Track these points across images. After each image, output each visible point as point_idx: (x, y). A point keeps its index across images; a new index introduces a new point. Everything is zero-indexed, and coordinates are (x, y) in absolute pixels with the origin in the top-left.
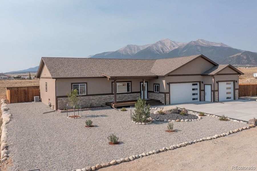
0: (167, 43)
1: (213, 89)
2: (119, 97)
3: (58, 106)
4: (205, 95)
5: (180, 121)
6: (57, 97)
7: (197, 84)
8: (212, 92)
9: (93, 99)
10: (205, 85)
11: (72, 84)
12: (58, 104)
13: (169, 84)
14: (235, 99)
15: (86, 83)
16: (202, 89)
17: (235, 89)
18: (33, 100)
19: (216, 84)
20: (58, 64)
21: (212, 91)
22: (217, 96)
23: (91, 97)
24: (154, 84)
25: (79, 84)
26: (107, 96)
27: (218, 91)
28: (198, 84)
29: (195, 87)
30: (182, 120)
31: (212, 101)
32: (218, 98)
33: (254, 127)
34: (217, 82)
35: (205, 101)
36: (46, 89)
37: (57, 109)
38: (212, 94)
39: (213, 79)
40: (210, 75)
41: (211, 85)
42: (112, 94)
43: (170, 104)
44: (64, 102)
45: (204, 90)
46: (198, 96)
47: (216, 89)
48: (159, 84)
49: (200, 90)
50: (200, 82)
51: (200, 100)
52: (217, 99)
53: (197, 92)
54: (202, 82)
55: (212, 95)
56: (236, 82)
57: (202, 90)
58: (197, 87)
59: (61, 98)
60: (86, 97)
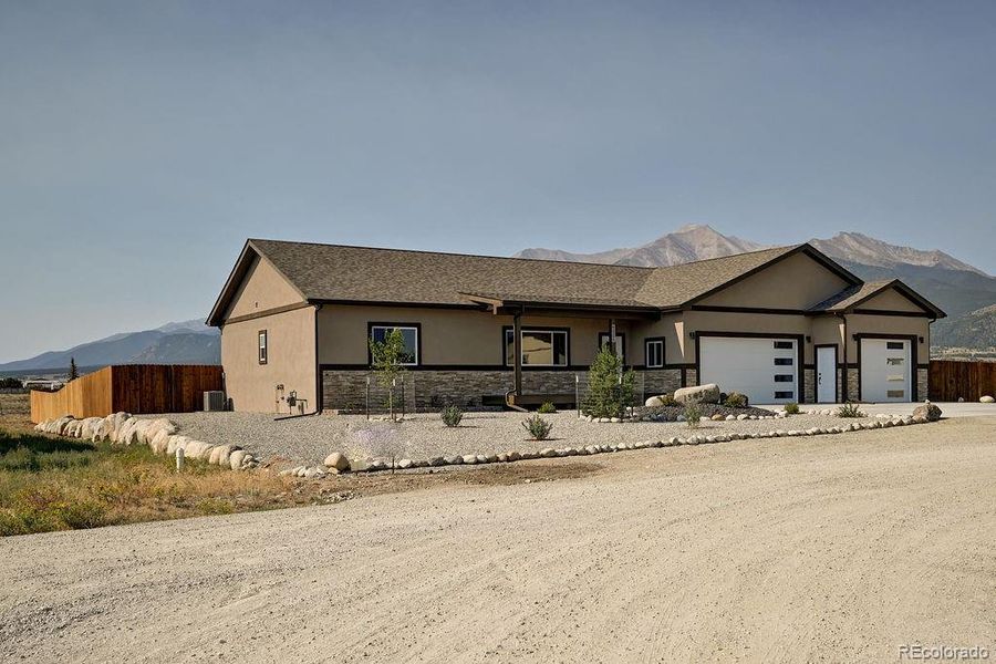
0: (704, 246)
1: (841, 361)
2: (528, 381)
3: (325, 397)
4: (816, 379)
5: (723, 419)
6: (321, 369)
7: (789, 345)
8: (840, 370)
9: (441, 383)
10: (816, 347)
11: (370, 325)
12: (325, 392)
13: (695, 336)
14: (915, 395)
15: (418, 326)
16: (806, 363)
17: (916, 366)
18: (198, 407)
19: (853, 345)
21: (838, 366)
22: (855, 384)
23: (434, 375)
24: (647, 340)
25: (395, 328)
26: (486, 373)
27: (858, 365)
28: (795, 343)
29: (784, 354)
30: (730, 417)
31: (840, 399)
32: (860, 389)
33: (923, 422)
34: (858, 337)
35: (816, 401)
36: (264, 353)
37: (320, 407)
38: (840, 375)
39: (842, 326)
40: (832, 312)
41: (836, 346)
42: (504, 368)
44: (345, 384)
45: (814, 367)
46: (793, 386)
47: (852, 359)
48: (663, 339)
49: (802, 366)
50: (800, 338)
51: (802, 400)
52: (856, 392)
53: (793, 370)
54: (809, 338)
55: (840, 380)
56: (919, 343)
57: (808, 367)
58: (793, 354)
59: (335, 372)
60: (418, 372)
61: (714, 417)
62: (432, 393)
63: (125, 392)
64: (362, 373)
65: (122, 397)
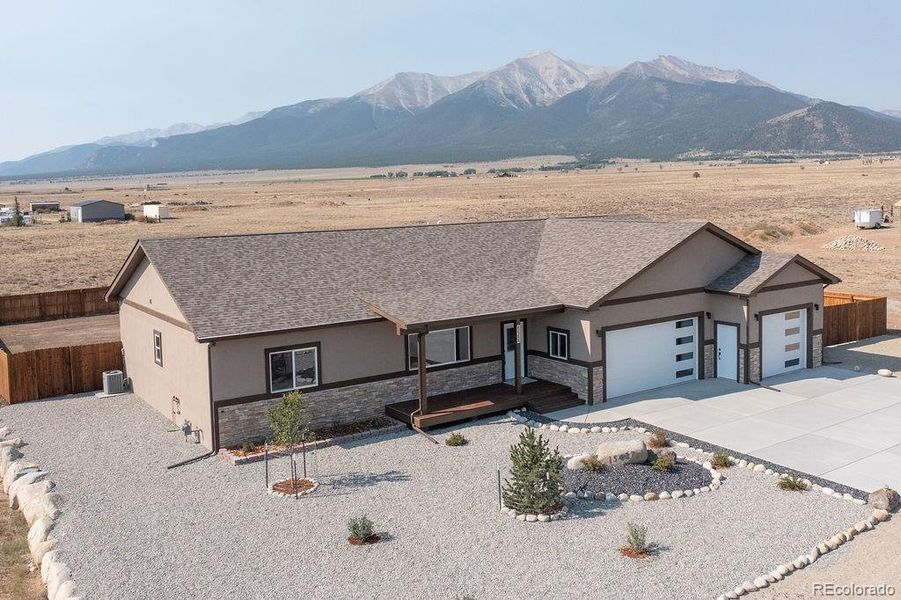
0: (546, 68)
1: (744, 341)
2: (431, 382)
3: (221, 435)
4: (715, 355)
5: (656, 498)
6: (217, 406)
7: (690, 323)
8: (742, 351)
9: (342, 399)
10: (716, 323)
11: (267, 351)
12: (221, 429)
13: (600, 334)
14: (810, 365)
15: (318, 344)
16: (706, 339)
17: (811, 333)
18: (99, 387)
19: (754, 324)
20: (207, 270)
21: (740, 346)
22: (757, 363)
23: (335, 392)
24: (549, 329)
25: (293, 351)
26: (388, 382)
27: (759, 344)
28: (696, 320)
29: (685, 332)
30: (663, 495)
31: (742, 380)
32: (761, 368)
33: (887, 519)
34: (758, 317)
35: (715, 376)
36: (159, 354)
37: (217, 447)
38: (742, 356)
39: (745, 308)
40: (735, 295)
41: (738, 326)
42: (407, 373)
43: (605, 400)
44: (241, 419)
45: (714, 342)
46: (692, 364)
47: (754, 339)
48: (567, 332)
49: (702, 342)
50: (700, 316)
51: (702, 376)
52: (757, 371)
53: (693, 347)
54: (709, 315)
55: (742, 361)
56: (814, 309)
57: (708, 342)
58: (692, 331)
59: (231, 408)
60: (319, 393)
61: (646, 497)
62: (334, 410)
63: (22, 379)
64: (260, 403)
65: (19, 384)
